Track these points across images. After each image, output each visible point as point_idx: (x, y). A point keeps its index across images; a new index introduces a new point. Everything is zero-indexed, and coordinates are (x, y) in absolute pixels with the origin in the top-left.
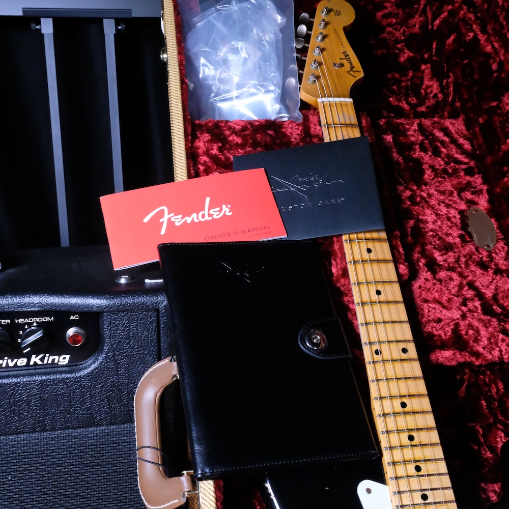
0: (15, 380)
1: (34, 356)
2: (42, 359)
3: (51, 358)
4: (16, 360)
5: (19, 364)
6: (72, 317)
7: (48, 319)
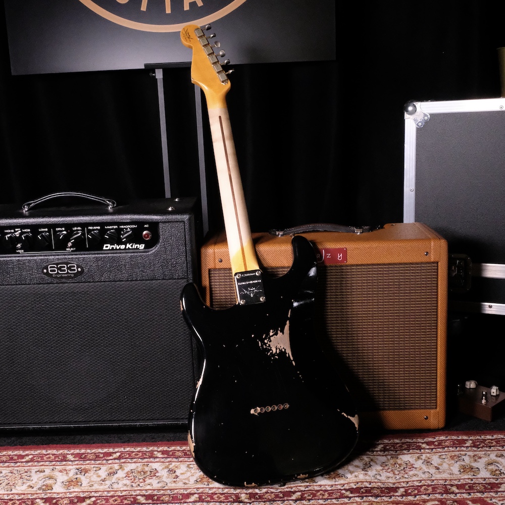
0: (119, 255)
1: (128, 244)
2: (132, 246)
3: (136, 245)
4: (120, 246)
5: (121, 248)
6: (145, 226)
7: (134, 226)
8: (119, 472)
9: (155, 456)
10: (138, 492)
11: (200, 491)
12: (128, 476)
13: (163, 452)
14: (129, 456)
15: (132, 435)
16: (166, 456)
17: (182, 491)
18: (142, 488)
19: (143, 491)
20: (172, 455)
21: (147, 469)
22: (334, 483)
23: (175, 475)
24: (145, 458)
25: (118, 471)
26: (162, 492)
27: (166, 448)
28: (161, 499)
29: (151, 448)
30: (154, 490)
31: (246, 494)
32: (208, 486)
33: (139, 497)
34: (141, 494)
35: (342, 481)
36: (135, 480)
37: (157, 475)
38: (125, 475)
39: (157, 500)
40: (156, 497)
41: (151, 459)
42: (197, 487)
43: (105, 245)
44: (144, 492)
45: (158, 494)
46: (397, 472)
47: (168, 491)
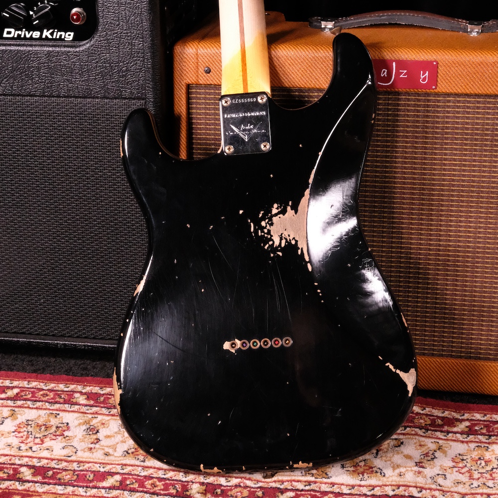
0: (28, 49)
1: (45, 30)
2: (52, 34)
3: (59, 33)
4: (31, 32)
5: (34, 36)
8: (8, 422)
9: (74, 400)
10: (25, 461)
11: (127, 469)
12: (19, 430)
13: (89, 396)
14: (32, 397)
15: (53, 360)
16: (92, 402)
17: (97, 467)
18: (34, 455)
19: (35, 460)
20: (103, 402)
21: (54, 422)
22: (358, 482)
23: (95, 437)
24: (56, 403)
25: (6, 421)
26: (64, 464)
27: (96, 389)
28: (59, 476)
29: (72, 387)
30: (52, 460)
31: (202, 484)
32: (142, 464)
33: (23, 469)
34: (30, 463)
35: (373, 481)
36: (27, 438)
37: (66, 433)
38: (14, 429)
39: (52, 477)
40: (50, 473)
41: (66, 406)
42: (124, 462)
43: (6, 30)
44: (35, 462)
45: (57, 467)
46: (476, 475)
47: (75, 465)
